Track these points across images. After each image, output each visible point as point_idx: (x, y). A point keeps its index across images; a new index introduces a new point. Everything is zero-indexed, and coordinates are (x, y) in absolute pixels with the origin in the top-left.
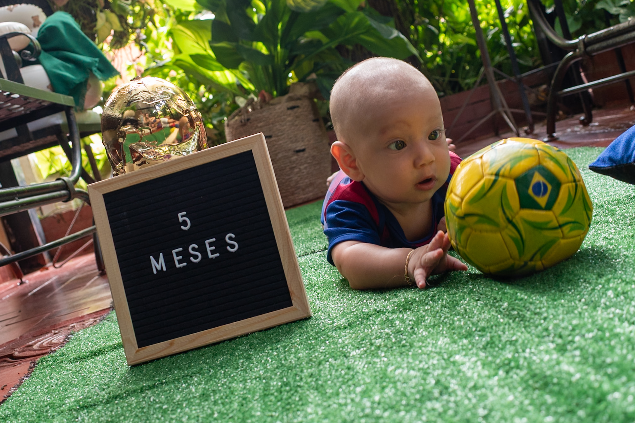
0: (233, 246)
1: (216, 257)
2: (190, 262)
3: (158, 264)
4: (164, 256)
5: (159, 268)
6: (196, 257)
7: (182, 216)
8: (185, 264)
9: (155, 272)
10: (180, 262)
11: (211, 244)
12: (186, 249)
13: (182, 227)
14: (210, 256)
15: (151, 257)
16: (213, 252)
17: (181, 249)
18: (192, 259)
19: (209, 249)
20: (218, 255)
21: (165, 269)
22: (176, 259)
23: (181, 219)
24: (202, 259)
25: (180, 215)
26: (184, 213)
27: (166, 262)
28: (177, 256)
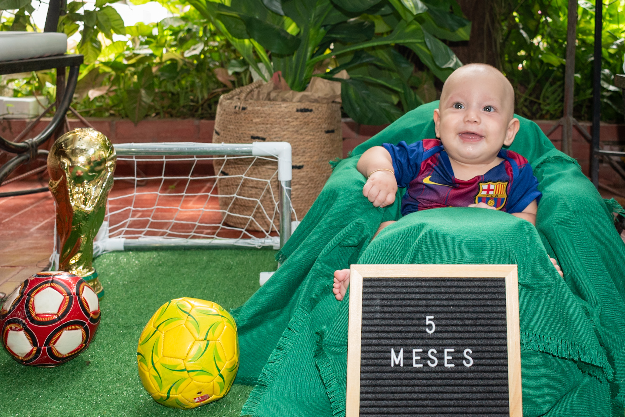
0: (468, 362)
1: (451, 367)
3: (397, 358)
4: (404, 352)
5: (397, 363)
6: (433, 362)
7: (430, 320)
8: (421, 365)
9: (392, 365)
10: (417, 362)
12: (425, 352)
13: (427, 330)
14: (446, 364)
15: (392, 350)
16: (449, 362)
17: (421, 350)
18: (429, 362)
19: (446, 358)
20: (453, 365)
21: (402, 365)
22: (415, 358)
23: (428, 322)
24: (438, 365)
25: (428, 317)
26: (432, 317)
27: (404, 359)
28: (416, 356)
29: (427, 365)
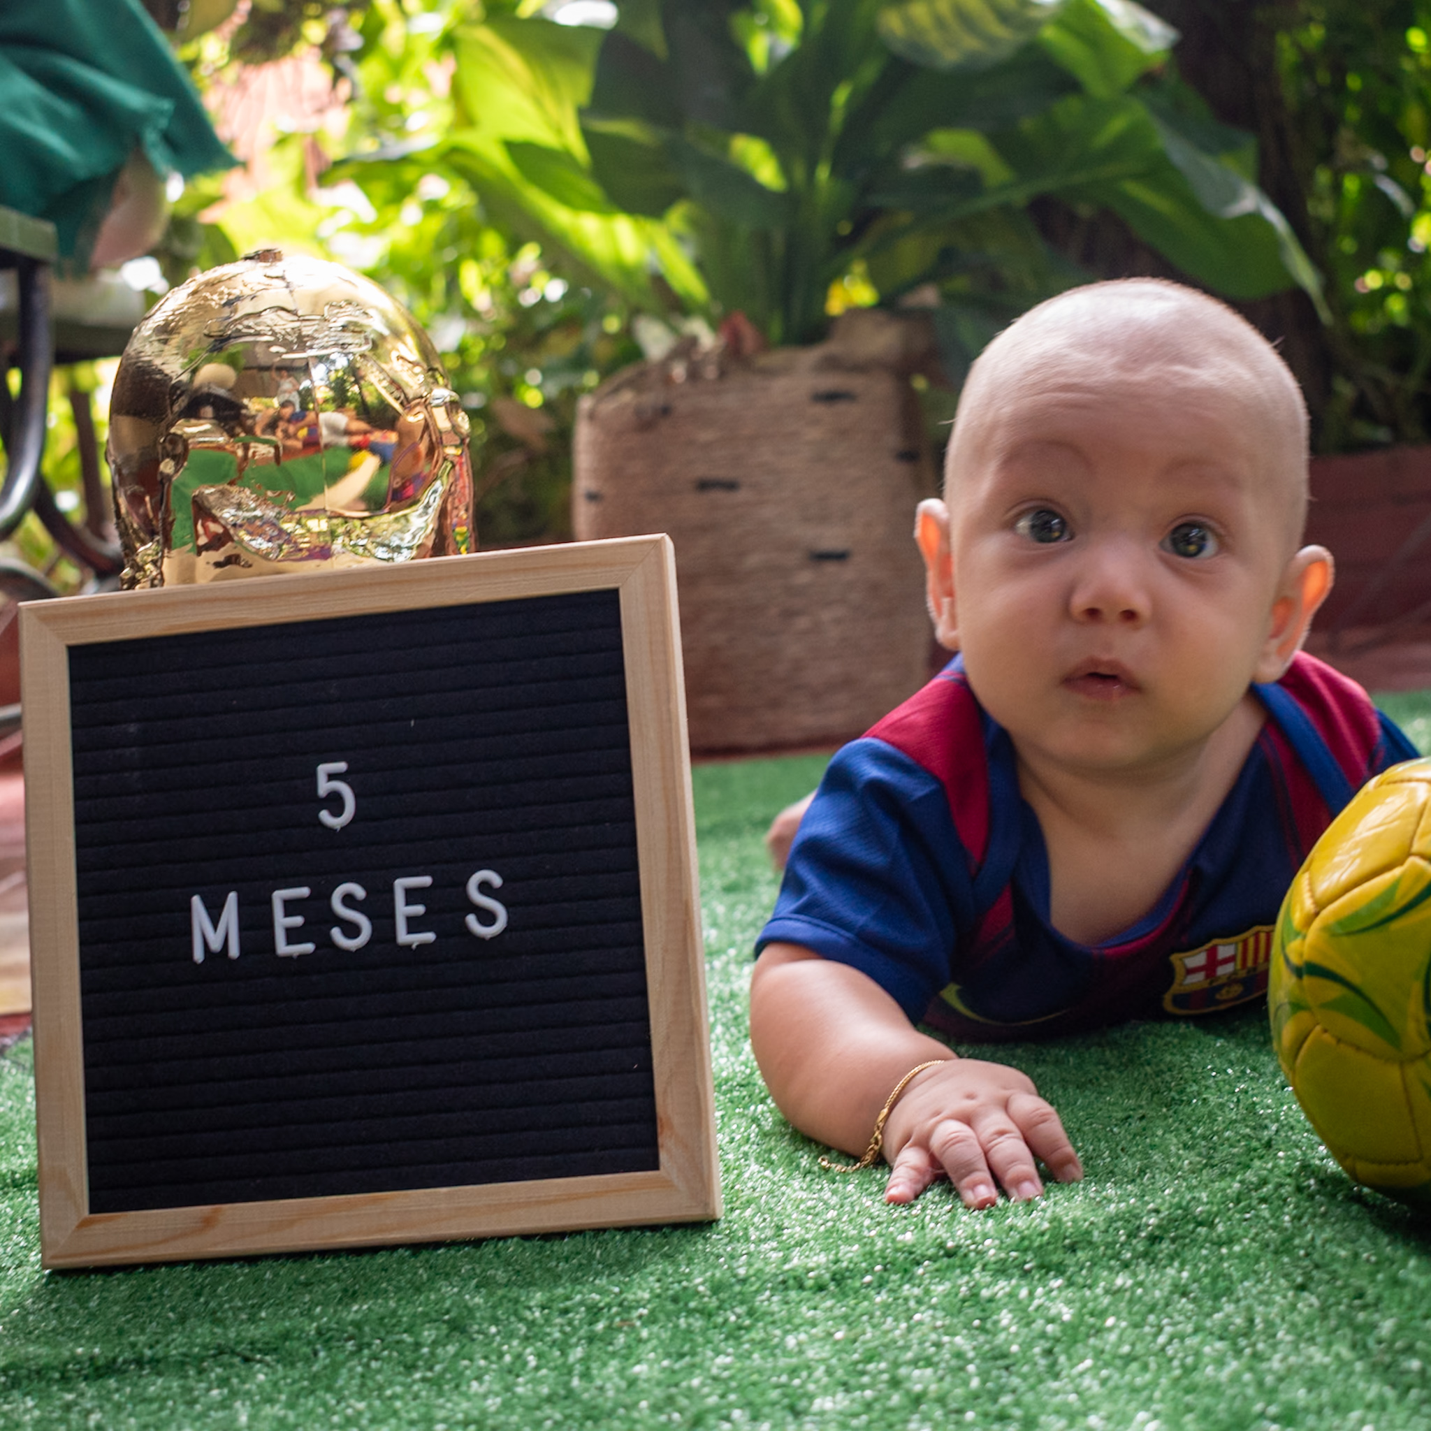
0: (487, 918)
1: (422, 946)
2: (326, 943)
3: (215, 927)
4: (241, 904)
5: (216, 946)
6: (352, 930)
7: (332, 777)
8: (309, 947)
9: (198, 955)
10: (293, 936)
11: (412, 896)
12: (321, 896)
13: (325, 816)
14: (403, 937)
15: (196, 901)
16: (414, 925)
17: (304, 892)
18: (336, 933)
19: (402, 910)
20: (429, 937)
21: (234, 951)
22: (282, 922)
23: (324, 787)
24: (372, 942)
25: (323, 769)
26: (341, 766)
27: (242, 928)
28: (287, 914)
29: (332, 945)
